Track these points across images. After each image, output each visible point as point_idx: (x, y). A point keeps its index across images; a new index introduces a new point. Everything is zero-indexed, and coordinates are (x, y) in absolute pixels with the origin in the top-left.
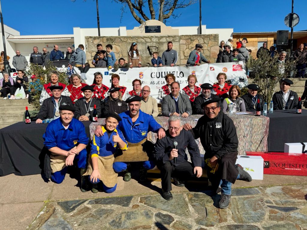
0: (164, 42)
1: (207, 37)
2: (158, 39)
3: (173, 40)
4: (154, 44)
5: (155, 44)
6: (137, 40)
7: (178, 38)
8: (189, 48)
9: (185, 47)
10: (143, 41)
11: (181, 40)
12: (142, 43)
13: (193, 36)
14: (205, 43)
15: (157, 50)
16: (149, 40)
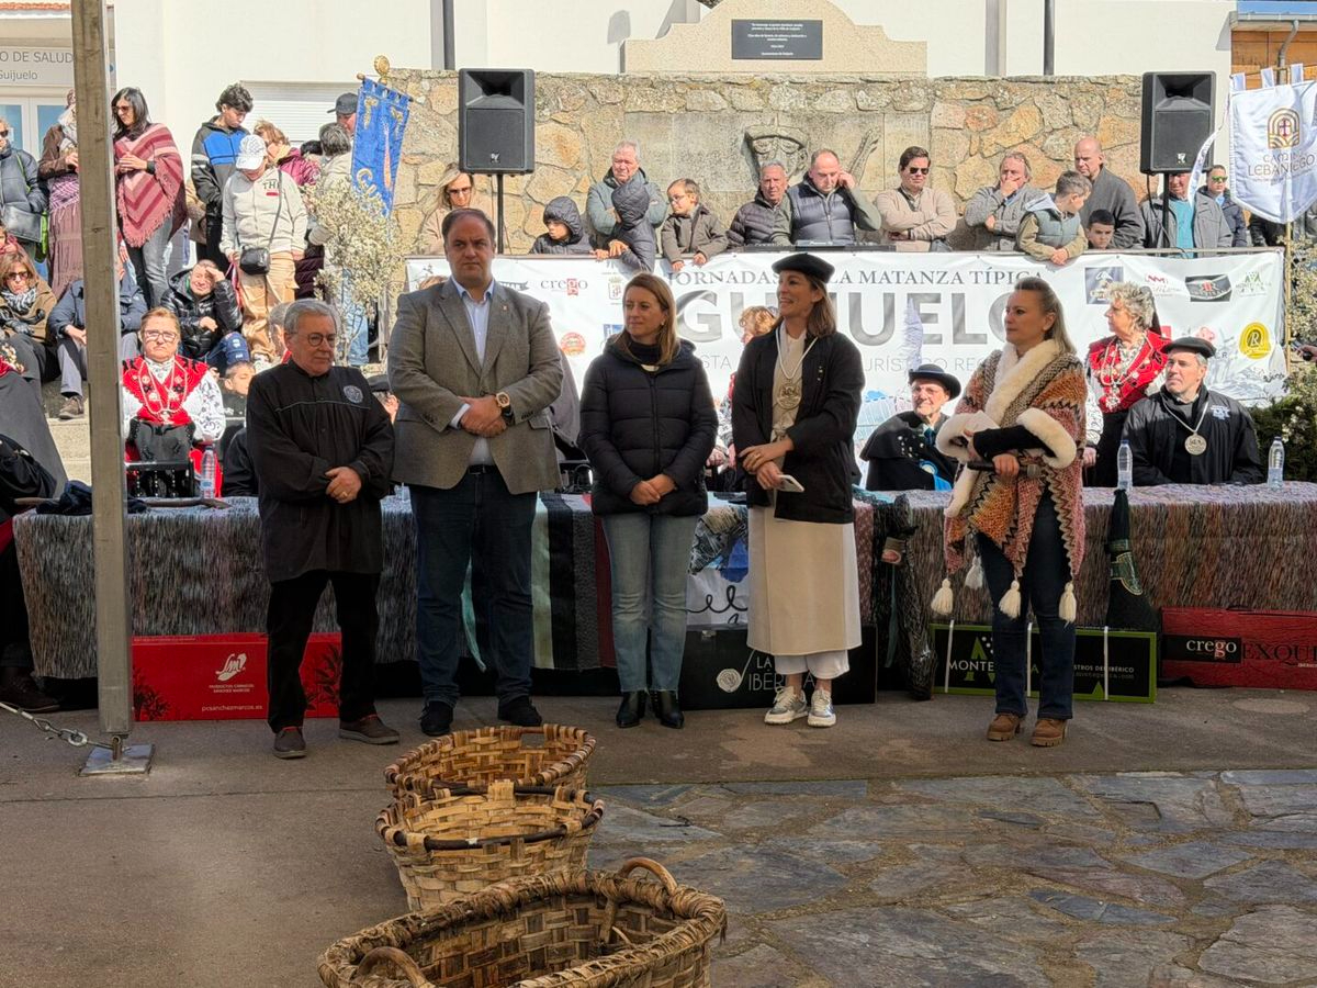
0: (842, 116)
1: (1088, 91)
2: (803, 92)
3: (893, 101)
4: (783, 127)
5: (786, 121)
6: (682, 96)
7: (922, 93)
8: (986, 154)
9: (964, 146)
10: (721, 103)
11: (939, 107)
12: (714, 116)
13: (1010, 85)
14: (1075, 125)
15: (796, 156)
16: (749, 100)
